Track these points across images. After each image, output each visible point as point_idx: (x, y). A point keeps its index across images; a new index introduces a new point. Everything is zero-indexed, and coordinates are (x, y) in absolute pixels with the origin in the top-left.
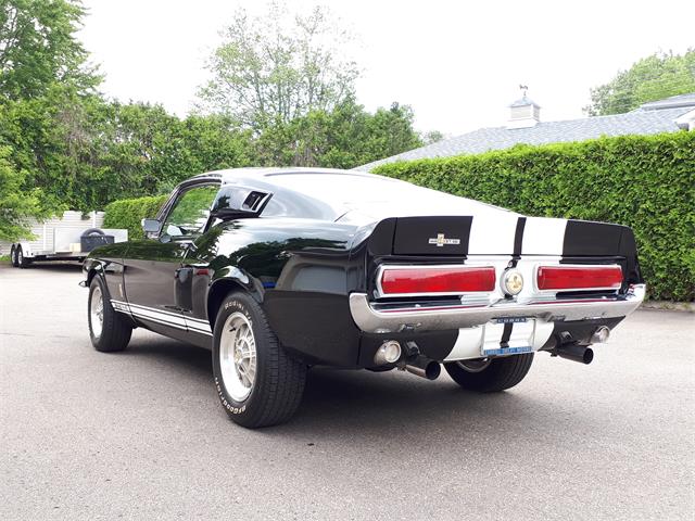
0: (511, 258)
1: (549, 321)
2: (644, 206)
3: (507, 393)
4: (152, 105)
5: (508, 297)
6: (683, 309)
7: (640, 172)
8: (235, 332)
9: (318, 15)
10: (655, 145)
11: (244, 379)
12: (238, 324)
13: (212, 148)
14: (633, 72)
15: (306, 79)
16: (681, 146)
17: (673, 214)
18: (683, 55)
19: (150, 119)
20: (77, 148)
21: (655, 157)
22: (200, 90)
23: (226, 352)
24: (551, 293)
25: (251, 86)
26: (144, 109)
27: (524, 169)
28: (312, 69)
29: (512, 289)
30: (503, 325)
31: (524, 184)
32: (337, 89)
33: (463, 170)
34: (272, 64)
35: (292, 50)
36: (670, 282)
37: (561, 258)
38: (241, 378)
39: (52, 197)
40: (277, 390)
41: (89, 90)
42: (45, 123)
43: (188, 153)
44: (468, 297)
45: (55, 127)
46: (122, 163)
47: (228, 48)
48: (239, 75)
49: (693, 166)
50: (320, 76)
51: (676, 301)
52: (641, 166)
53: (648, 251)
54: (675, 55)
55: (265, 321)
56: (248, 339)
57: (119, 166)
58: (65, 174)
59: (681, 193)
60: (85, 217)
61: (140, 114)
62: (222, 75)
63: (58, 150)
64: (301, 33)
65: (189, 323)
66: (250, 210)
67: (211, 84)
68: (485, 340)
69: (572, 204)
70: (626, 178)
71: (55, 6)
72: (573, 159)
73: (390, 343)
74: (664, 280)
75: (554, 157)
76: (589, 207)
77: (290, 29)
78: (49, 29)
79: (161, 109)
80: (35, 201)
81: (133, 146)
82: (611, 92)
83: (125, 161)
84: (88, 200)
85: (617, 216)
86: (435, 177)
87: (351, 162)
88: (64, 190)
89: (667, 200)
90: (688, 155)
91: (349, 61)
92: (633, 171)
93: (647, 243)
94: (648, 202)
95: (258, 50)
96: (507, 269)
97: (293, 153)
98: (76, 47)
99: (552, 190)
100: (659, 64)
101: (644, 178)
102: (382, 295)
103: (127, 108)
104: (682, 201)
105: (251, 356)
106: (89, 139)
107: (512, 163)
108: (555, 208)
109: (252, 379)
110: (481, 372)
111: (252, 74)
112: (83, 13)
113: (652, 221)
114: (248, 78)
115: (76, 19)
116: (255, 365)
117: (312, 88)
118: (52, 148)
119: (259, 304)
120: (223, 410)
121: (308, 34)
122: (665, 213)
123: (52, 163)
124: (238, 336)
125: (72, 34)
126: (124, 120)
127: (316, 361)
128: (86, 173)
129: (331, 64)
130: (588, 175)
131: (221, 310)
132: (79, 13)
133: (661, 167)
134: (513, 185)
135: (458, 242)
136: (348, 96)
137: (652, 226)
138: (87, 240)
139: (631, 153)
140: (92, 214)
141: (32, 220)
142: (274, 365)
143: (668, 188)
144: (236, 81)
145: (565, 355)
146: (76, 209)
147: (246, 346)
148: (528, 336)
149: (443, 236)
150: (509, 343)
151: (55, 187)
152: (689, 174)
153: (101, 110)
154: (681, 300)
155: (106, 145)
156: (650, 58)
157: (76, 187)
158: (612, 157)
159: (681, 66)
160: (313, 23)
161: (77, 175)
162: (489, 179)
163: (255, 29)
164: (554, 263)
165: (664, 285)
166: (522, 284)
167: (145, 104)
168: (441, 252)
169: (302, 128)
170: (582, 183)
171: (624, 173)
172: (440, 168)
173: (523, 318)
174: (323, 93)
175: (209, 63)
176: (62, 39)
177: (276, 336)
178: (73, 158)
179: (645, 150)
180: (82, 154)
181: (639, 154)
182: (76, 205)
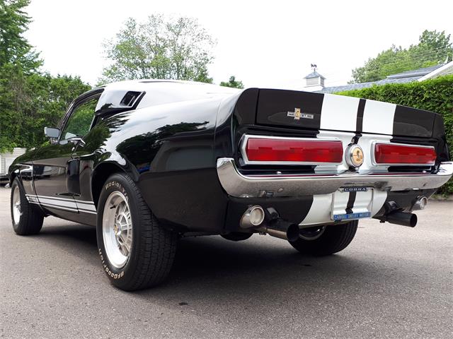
0: (354, 135)
1: (383, 191)
3: (337, 256)
4: (73, 77)
5: (352, 169)
8: (115, 209)
9: (182, 24)
10: (411, 89)
11: (123, 248)
12: (118, 202)
14: (378, 60)
15: (175, 64)
16: (429, 89)
18: (408, 49)
19: (71, 87)
20: (22, 106)
22: (106, 71)
23: (108, 227)
24: (384, 167)
25: (139, 69)
26: (68, 80)
28: (179, 58)
29: (355, 162)
30: (349, 193)
32: (195, 70)
34: (152, 55)
35: (165, 46)
37: (392, 137)
38: (120, 249)
39: (5, 138)
40: (151, 257)
41: (32, 71)
44: (321, 166)
45: (7, 92)
46: (53, 116)
47: (123, 44)
48: (132, 61)
50: (184, 62)
54: (403, 49)
55: (139, 196)
56: (126, 214)
57: (51, 118)
58: (13, 123)
61: (65, 84)
62: (120, 62)
63: (9, 107)
64: (171, 35)
65: (80, 206)
66: (127, 107)
67: (113, 67)
68: (335, 206)
73: (254, 208)
77: (163, 33)
78: (4, 31)
79: (79, 81)
81: (60, 104)
82: (365, 72)
83: (55, 114)
84: (30, 140)
88: (14, 134)
90: (433, 95)
91: (202, 52)
95: (144, 46)
96: (350, 145)
98: (23, 43)
100: (394, 55)
102: (247, 162)
103: (55, 80)
105: (128, 228)
106: (32, 101)
109: (129, 247)
110: (315, 241)
111: (140, 61)
112: (27, 21)
114: (138, 64)
115: (23, 25)
116: (131, 236)
117: (178, 70)
118: (5, 106)
119: (135, 182)
120: (105, 275)
121: (175, 36)
123: (5, 116)
124: (117, 212)
125: (20, 34)
126: (54, 88)
127: (185, 229)
128: (29, 123)
129: (191, 54)
131: (102, 192)
132: (25, 21)
135: (312, 117)
136: (202, 74)
142: (148, 234)
144: (129, 65)
145: (392, 221)
146: (22, 146)
147: (124, 220)
148: (367, 204)
149: (299, 110)
150: (353, 210)
151: (7, 132)
153: (38, 81)
155: (42, 104)
156: (388, 51)
157: (21, 132)
159: (408, 56)
160: (178, 29)
161: (22, 124)
163: (141, 33)
164: (387, 141)
166: (362, 157)
167: (68, 77)
168: (299, 125)
174: (186, 73)
175: (111, 54)
176: (13, 37)
177: (150, 209)
178: (20, 113)
179: (404, 93)
180: (25, 110)
181: (400, 95)
182: (22, 143)
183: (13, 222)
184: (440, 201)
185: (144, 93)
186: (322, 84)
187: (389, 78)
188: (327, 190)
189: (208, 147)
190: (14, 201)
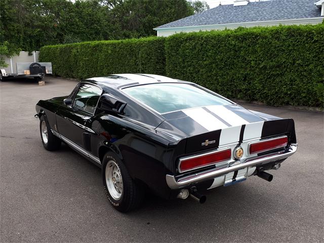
2: (298, 62)
5: (236, 160)
6: (313, 110)
7: (297, 45)
10: (305, 32)
13: (89, 17)
16: (318, 33)
17: (311, 67)
19: (58, 3)
20: (23, 19)
21: (305, 38)
24: (255, 155)
27: (242, 41)
31: (242, 49)
33: (213, 40)
36: (307, 98)
37: (261, 138)
39: (13, 45)
42: (6, 7)
43: (78, 20)
45: (11, 9)
46: (46, 27)
49: (322, 43)
51: (309, 106)
52: (298, 42)
53: (298, 84)
56: (118, 173)
57: (45, 28)
58: (18, 33)
59: (316, 56)
60: (30, 54)
63: (14, 21)
65: (90, 155)
68: (226, 179)
69: (264, 60)
70: (290, 48)
72: (266, 38)
73: (184, 191)
74: (305, 97)
75: (257, 36)
76: (272, 61)
80: (6, 48)
81: (50, 17)
83: (47, 26)
84: (31, 45)
85: (285, 66)
86: (200, 43)
87: (157, 22)
88: (19, 41)
89: (309, 59)
90: (321, 38)
92: (294, 45)
93: (298, 80)
94: (300, 60)
97: (129, 18)
99: (255, 52)
101: (299, 48)
102: (181, 172)
104: (316, 61)
105: (120, 181)
107: (236, 38)
108: (256, 61)
109: (121, 191)
113: (301, 69)
118: (11, 20)
122: (308, 65)
123: (12, 28)
124: (113, 170)
126: (45, 4)
128: (29, 32)
130: (272, 46)
133: (307, 43)
134: (237, 49)
135: (215, 141)
137: (301, 72)
138: (33, 68)
139: (293, 36)
140: (34, 53)
141: (4, 56)
143: (310, 54)
146: (25, 50)
147: (117, 176)
148: (244, 174)
149: (208, 140)
150: (236, 178)
151: (14, 40)
152: (320, 47)
154: (312, 106)
157: (24, 39)
158: (284, 37)
161: (25, 33)
162: (225, 46)
164: (257, 141)
165: (305, 99)
166: (243, 153)
168: (207, 148)
169: (133, 5)
170: (269, 50)
171: (289, 46)
172: (202, 39)
178: (21, 25)
179: (300, 34)
180: (26, 22)
181: (297, 36)
182: (25, 48)
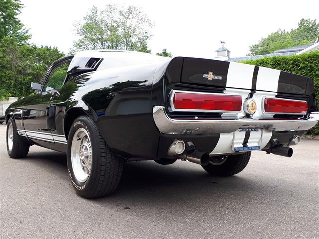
0: (250, 91)
1: (270, 131)
4: (52, 48)
5: (248, 116)
8: (80, 141)
9: (130, 11)
10: (291, 60)
11: (85, 169)
12: (82, 136)
14: (268, 39)
15: (124, 40)
16: (303, 60)
18: (289, 32)
19: (51, 55)
20: (16, 67)
21: (291, 66)
22: (75, 44)
23: (75, 153)
24: (271, 115)
25: (99, 42)
26: (48, 50)
28: (127, 35)
29: (250, 111)
30: (245, 132)
32: (138, 44)
34: (109, 33)
35: (118, 26)
37: (276, 94)
38: (83, 169)
39: (3, 90)
40: (105, 175)
41: (23, 43)
44: (226, 113)
45: (5, 57)
46: (37, 75)
47: (88, 25)
48: (94, 37)
50: (131, 38)
54: (286, 32)
55: (98, 132)
56: (88, 145)
58: (10, 79)
61: (46, 52)
62: (86, 37)
63: (7, 68)
64: (122, 19)
65: (55, 138)
66: (90, 69)
67: (81, 41)
68: (235, 142)
71: (7, 3)
73: (178, 141)
77: (117, 17)
78: (4, 14)
79: (56, 50)
81: (43, 67)
82: (259, 48)
83: (39, 74)
84: (21, 92)
88: (10, 87)
91: (144, 31)
95: (103, 26)
96: (247, 99)
98: (17, 23)
100: (279, 36)
102: (174, 109)
103: (40, 49)
105: (89, 155)
106: (22, 64)
109: (90, 168)
110: (220, 166)
111: (100, 37)
114: (98, 39)
115: (18, 10)
116: (91, 160)
117: (127, 44)
118: (4, 67)
119: (94, 122)
120: (73, 188)
121: (125, 20)
123: (4, 74)
124: (82, 143)
125: (15, 17)
126: (39, 55)
127: (130, 156)
128: (20, 79)
129: (136, 33)
131: (72, 127)
132: (19, 7)
135: (221, 78)
136: (143, 47)
142: (103, 159)
144: (92, 40)
145: (274, 153)
146: (15, 96)
147: (86, 149)
148: (258, 140)
149: (212, 73)
150: (248, 144)
151: (5, 86)
153: (28, 50)
155: (30, 66)
156: (276, 33)
157: (15, 86)
159: (289, 37)
160: (127, 15)
161: (16, 80)
163: (101, 17)
164: (273, 96)
166: (255, 107)
167: (49, 47)
168: (211, 84)
173: (256, 129)
174: (132, 46)
175: (80, 31)
176: (10, 18)
177: (105, 141)
178: (14, 72)
179: (286, 63)
180: (18, 70)
181: (283, 65)
182: (15, 94)
183: (8, 149)
184: (308, 139)
185: (102, 59)
186: (228, 56)
187: (276, 53)
188: (230, 130)
189: (147, 99)
190: (9, 134)
